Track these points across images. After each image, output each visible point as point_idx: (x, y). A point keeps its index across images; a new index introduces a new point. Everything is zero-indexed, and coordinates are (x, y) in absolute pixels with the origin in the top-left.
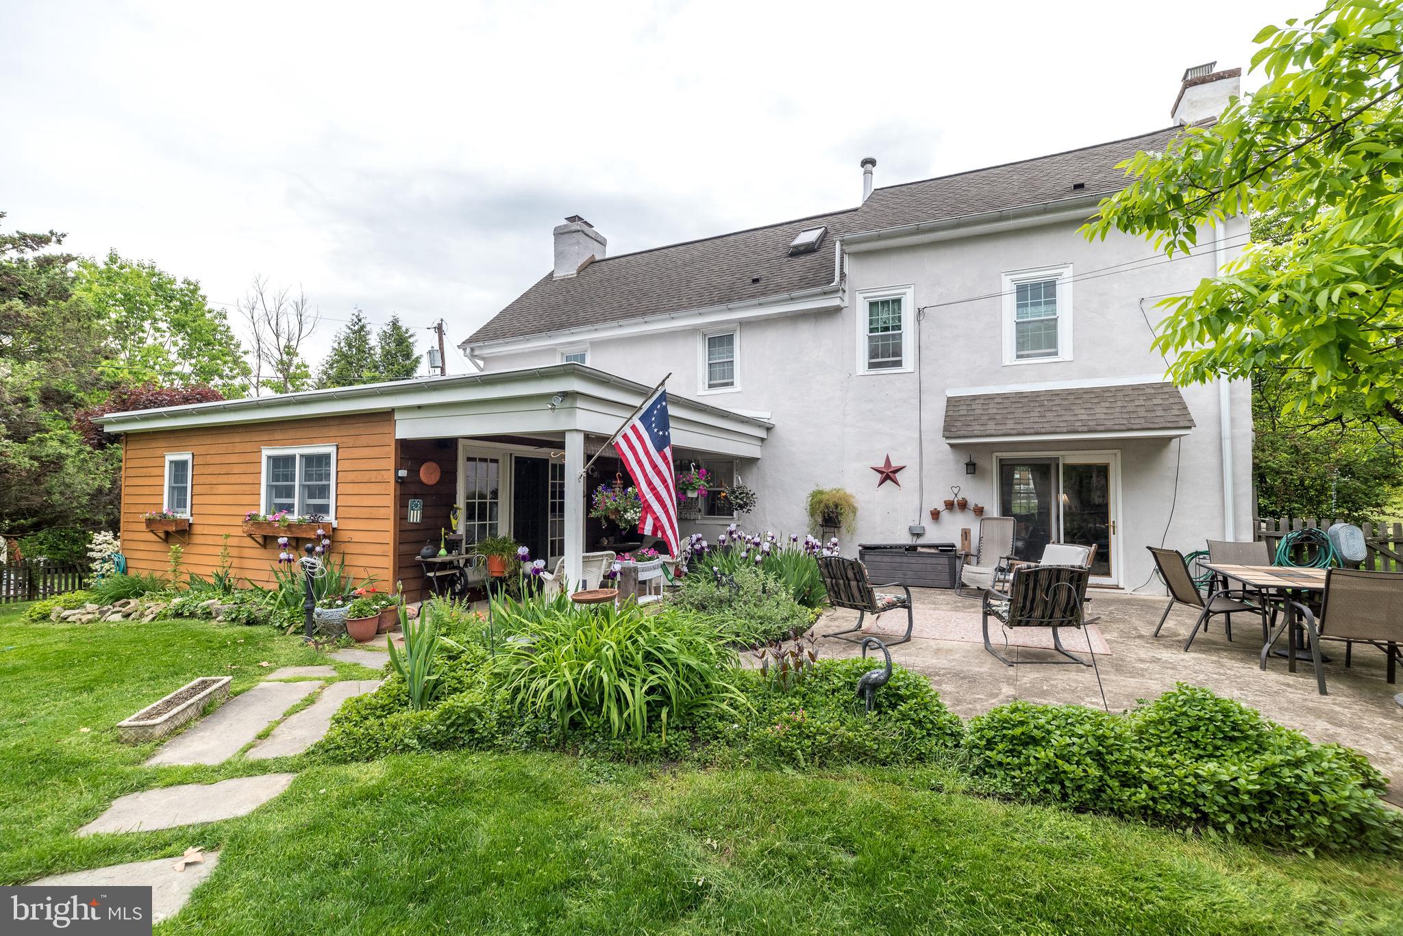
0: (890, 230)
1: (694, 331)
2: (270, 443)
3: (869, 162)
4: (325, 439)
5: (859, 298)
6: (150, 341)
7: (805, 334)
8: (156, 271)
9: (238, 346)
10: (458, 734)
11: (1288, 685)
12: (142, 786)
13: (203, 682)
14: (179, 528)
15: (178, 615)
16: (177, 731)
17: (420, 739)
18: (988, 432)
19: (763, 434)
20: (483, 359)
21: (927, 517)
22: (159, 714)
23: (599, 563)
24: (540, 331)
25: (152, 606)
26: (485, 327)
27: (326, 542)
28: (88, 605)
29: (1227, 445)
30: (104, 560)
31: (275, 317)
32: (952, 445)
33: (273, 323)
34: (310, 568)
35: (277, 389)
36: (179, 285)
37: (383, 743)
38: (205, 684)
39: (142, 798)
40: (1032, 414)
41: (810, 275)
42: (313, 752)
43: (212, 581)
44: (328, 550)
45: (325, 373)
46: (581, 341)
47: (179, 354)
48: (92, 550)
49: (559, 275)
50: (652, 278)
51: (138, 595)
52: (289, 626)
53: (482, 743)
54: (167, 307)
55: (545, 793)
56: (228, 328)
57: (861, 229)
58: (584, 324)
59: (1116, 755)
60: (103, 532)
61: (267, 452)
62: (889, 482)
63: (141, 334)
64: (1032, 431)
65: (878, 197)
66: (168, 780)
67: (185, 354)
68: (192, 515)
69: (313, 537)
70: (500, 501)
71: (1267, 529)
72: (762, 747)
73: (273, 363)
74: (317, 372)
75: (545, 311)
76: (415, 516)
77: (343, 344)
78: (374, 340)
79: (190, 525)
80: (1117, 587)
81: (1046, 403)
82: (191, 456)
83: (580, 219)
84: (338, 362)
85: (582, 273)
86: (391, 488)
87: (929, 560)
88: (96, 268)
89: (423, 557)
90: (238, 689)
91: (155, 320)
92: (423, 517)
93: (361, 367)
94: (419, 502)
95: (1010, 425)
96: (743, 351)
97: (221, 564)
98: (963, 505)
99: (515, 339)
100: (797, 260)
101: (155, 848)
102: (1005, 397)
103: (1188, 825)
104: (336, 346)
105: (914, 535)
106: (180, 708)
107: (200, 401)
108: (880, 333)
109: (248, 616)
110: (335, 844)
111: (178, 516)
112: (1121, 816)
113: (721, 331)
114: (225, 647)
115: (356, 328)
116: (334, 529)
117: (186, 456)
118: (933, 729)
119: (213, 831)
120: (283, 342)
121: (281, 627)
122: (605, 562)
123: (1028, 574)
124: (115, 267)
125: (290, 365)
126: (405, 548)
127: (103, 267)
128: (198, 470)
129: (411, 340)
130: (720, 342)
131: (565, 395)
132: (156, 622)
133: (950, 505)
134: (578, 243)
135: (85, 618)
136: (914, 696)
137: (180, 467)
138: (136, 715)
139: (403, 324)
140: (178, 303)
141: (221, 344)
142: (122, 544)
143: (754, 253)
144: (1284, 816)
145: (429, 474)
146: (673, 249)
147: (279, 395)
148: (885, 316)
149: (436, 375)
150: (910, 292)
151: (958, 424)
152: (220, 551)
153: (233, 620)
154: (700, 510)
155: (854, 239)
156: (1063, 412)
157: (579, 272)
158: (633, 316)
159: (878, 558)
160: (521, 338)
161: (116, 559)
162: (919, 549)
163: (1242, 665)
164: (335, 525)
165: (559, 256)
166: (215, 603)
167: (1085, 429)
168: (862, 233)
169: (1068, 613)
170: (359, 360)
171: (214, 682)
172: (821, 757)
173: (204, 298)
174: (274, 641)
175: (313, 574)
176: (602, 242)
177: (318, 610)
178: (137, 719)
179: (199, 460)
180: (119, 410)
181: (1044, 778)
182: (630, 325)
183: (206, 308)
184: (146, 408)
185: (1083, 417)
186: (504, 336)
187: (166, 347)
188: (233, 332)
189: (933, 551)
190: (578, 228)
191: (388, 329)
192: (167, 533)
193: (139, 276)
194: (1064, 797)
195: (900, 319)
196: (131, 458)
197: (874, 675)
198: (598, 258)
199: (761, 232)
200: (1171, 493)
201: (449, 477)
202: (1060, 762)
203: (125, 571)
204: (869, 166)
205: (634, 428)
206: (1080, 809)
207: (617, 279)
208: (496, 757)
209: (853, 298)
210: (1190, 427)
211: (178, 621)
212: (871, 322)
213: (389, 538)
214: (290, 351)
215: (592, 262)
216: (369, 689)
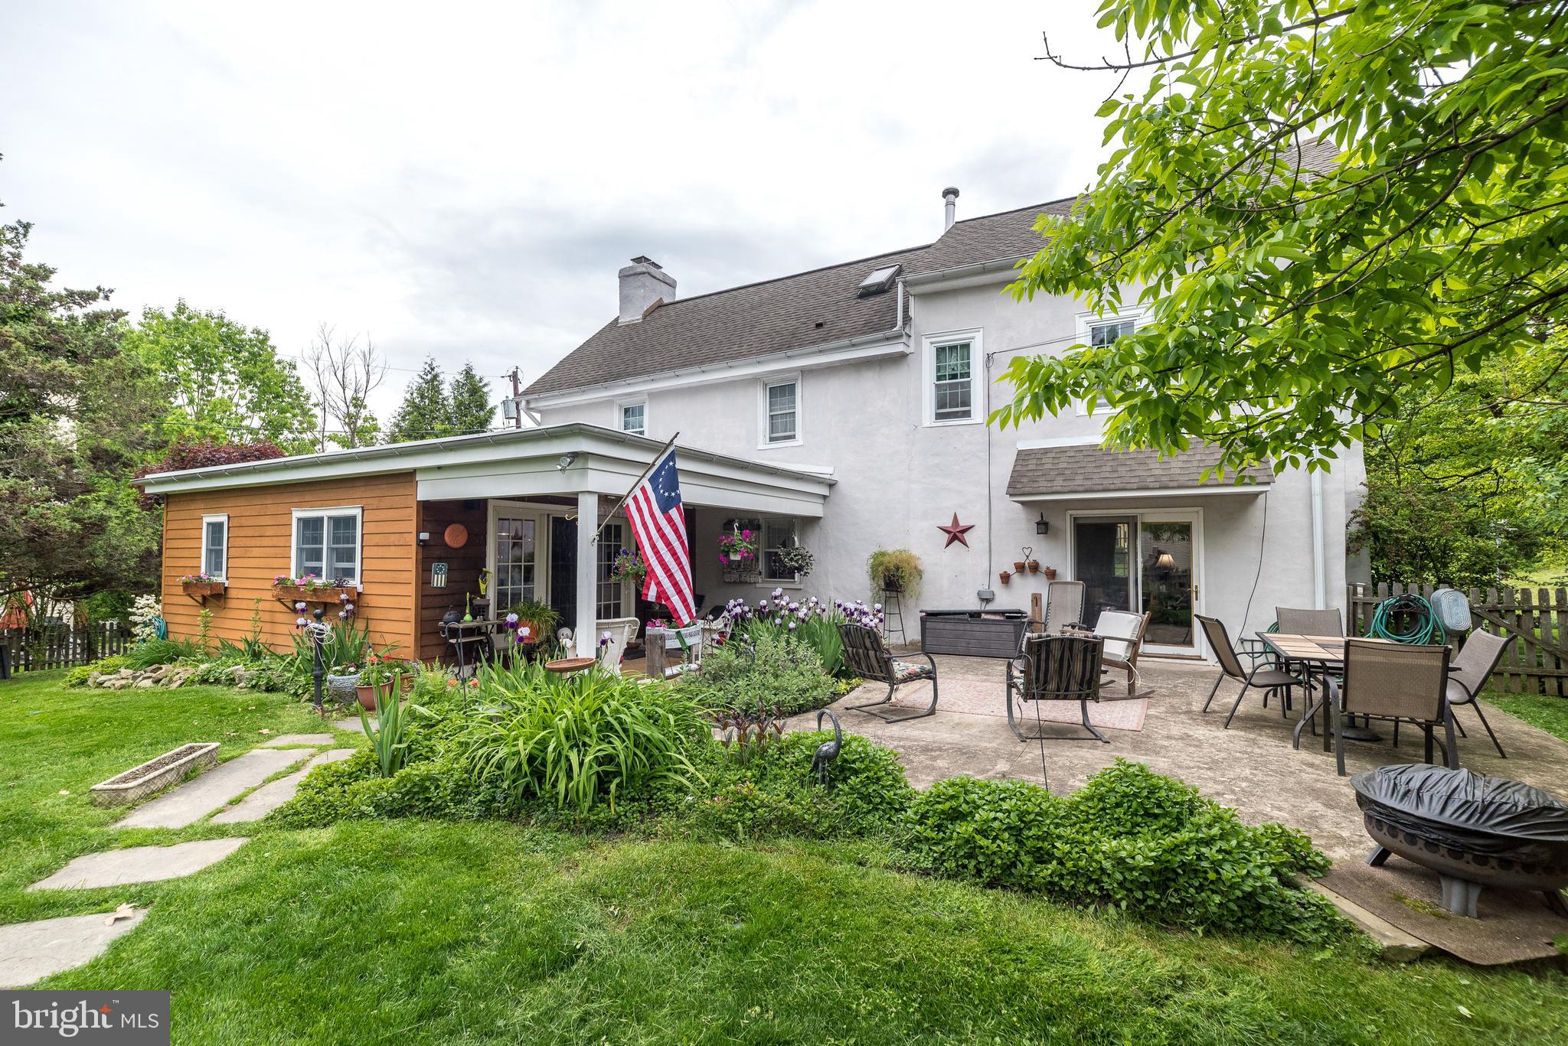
0: (955, 269)
1: (754, 380)
2: (300, 505)
3: (951, 193)
4: (351, 501)
5: (926, 343)
6: (218, 394)
7: (869, 383)
8: (225, 321)
9: (308, 398)
10: (414, 802)
11: (1312, 765)
12: (103, 847)
13: (191, 748)
14: (214, 592)
15: (204, 681)
16: (151, 796)
17: (377, 807)
18: (1054, 489)
19: (825, 491)
20: (540, 412)
21: (996, 579)
22: (135, 778)
23: (620, 630)
24: (597, 382)
25: (180, 671)
26: (543, 378)
27: (350, 607)
28: (122, 670)
29: (1317, 501)
30: (146, 625)
31: (341, 368)
32: (1023, 503)
33: (340, 374)
34: (318, 634)
35: (344, 443)
36: (248, 335)
37: (341, 810)
38: (192, 750)
39: (99, 858)
40: (1104, 469)
41: (876, 319)
42: (272, 818)
43: (242, 646)
44: (353, 615)
45: (397, 425)
46: (638, 392)
47: (248, 408)
48: (134, 614)
49: (624, 320)
50: (716, 323)
51: (171, 660)
52: (304, 693)
53: (434, 811)
54: (236, 358)
55: (473, 859)
56: (298, 379)
57: (926, 268)
58: (641, 374)
59: (1034, 831)
60: (145, 596)
61: (298, 514)
62: (956, 542)
63: (209, 387)
64: (1100, 487)
65: (959, 231)
66: (129, 842)
67: (255, 407)
68: (227, 578)
69: (337, 602)
70: (536, 563)
71: (1364, 595)
72: (705, 820)
73: (341, 416)
74: (389, 425)
75: (605, 360)
76: (439, 580)
77: (415, 395)
78: (447, 390)
79: (226, 588)
80: (1199, 658)
81: (1120, 456)
82: (226, 518)
83: (647, 260)
84: (409, 413)
85: (648, 318)
86: (412, 551)
87: (993, 628)
88: (164, 318)
89: (446, 623)
90: (227, 756)
91: (223, 372)
92: (448, 581)
93: (434, 418)
94: (444, 566)
95: (1079, 481)
96: (807, 401)
97: (252, 629)
98: (1035, 568)
99: (571, 390)
100: (866, 302)
101: (95, 904)
102: (1078, 449)
103: (1093, 902)
104: (408, 396)
105: (983, 600)
106: (157, 773)
107: (259, 459)
108: (948, 381)
109: (267, 683)
110: (254, 904)
111: (215, 579)
112: (1029, 890)
113: (782, 380)
114: (235, 713)
115: (429, 377)
116: (359, 594)
117: (222, 518)
118: (881, 803)
119: (152, 889)
120: (349, 394)
121: (295, 694)
122: (627, 628)
123: (1039, 644)
124: (183, 318)
125: (357, 417)
126: (427, 613)
127: (171, 318)
128: (234, 532)
129: (485, 390)
130: (781, 392)
131: (575, 456)
132: (183, 688)
133: (1020, 568)
134: (644, 286)
135: (118, 684)
136: (867, 769)
137: (216, 528)
138: (112, 779)
139: (477, 373)
140: (247, 354)
141: (290, 396)
142: (163, 608)
143: (824, 294)
144: (1183, 894)
145: (454, 537)
146: (743, 291)
147: (346, 451)
148: (953, 362)
149: (511, 427)
150: (979, 336)
151: (1025, 480)
152: (252, 615)
153: (253, 687)
154: (760, 573)
155: (917, 279)
156: (1136, 467)
157: (645, 317)
158: (691, 365)
159: (940, 626)
160: (577, 389)
161: (157, 624)
162: (984, 616)
163: (1277, 743)
164: (360, 589)
165: (624, 299)
166: (240, 668)
167: (1157, 485)
168: (928, 274)
169: (1085, 686)
170: (432, 411)
171: (202, 748)
172: (761, 830)
173: (273, 348)
174: (284, 708)
175: (322, 640)
176: (672, 284)
177: (330, 677)
178: (113, 783)
179: (234, 522)
180: (177, 469)
181: (962, 853)
182: (687, 375)
183: (276, 359)
184: (203, 466)
185: (1157, 472)
186: (560, 387)
187: (235, 400)
188: (303, 383)
189: (998, 618)
190: (644, 270)
191: (461, 378)
192: (204, 598)
193: (207, 327)
194: (979, 873)
195: (968, 365)
196: (174, 518)
197: (828, 747)
198: (666, 301)
199: (835, 271)
200: (1257, 555)
201: (477, 539)
202: (978, 837)
203: (165, 635)
204: (951, 197)
205: (643, 489)
206: (991, 885)
207: (682, 324)
208: (445, 825)
209: (919, 344)
210: (1269, 483)
211: (204, 686)
212: (939, 369)
213: (410, 603)
214: (358, 403)
215: (660, 306)
216: (341, 758)
